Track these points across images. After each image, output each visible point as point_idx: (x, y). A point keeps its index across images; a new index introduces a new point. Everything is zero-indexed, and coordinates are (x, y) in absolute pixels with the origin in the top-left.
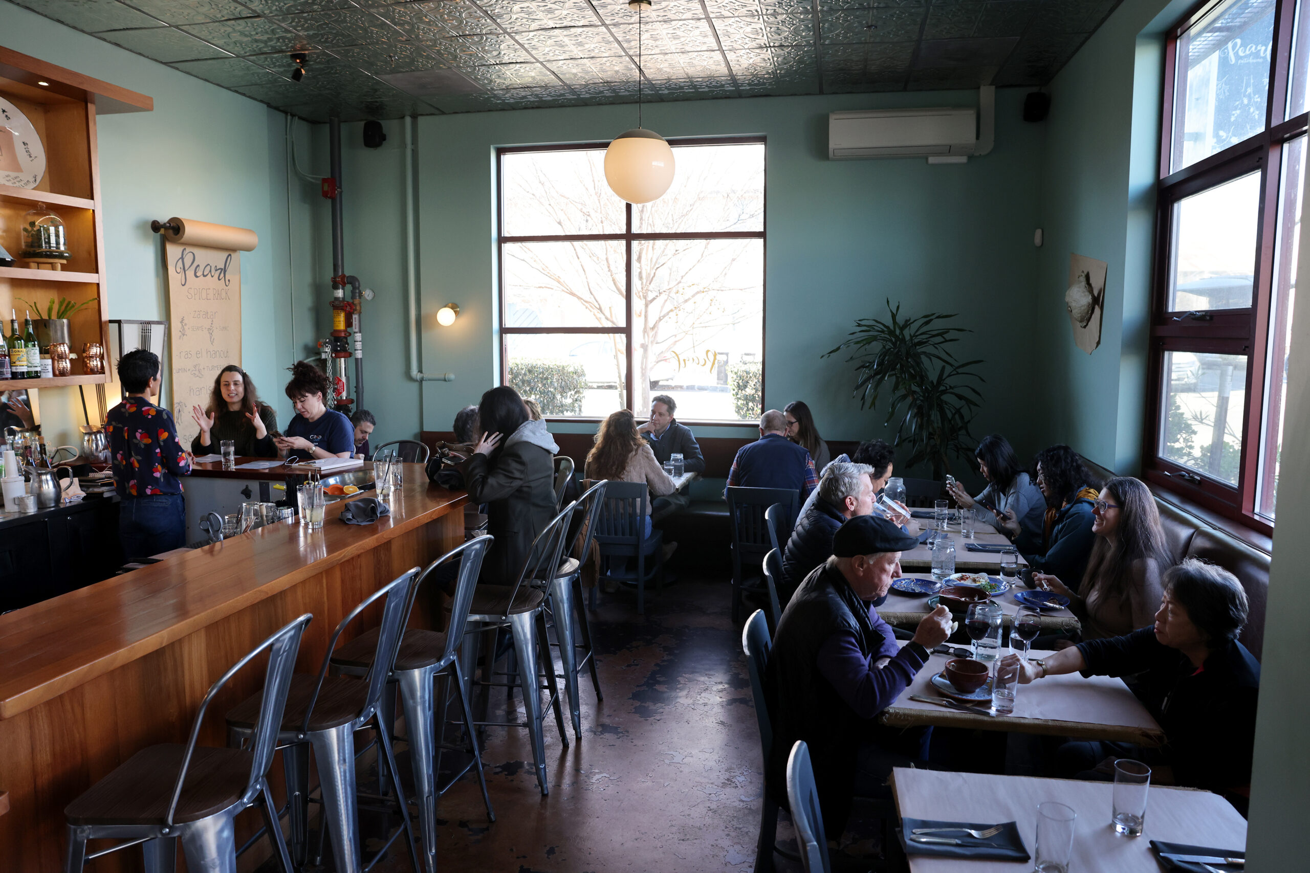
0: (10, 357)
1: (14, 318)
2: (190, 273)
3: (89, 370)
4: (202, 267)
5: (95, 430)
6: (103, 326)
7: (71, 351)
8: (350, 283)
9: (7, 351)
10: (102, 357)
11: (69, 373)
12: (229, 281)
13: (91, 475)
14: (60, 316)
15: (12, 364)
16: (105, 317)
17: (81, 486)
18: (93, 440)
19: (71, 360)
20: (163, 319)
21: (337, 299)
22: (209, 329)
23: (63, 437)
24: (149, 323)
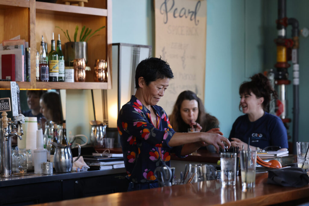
0: (49, 66)
1: (53, 39)
2: (170, 14)
3: (97, 79)
4: (179, 10)
5: (99, 123)
6: (108, 47)
7: (87, 64)
8: (290, 24)
9: (47, 62)
10: (106, 70)
11: (85, 80)
12: (198, 21)
13: (94, 154)
14: (82, 40)
15: (50, 71)
16: (110, 41)
17: (85, 160)
18: (97, 131)
19: (87, 72)
20: (150, 44)
21: (280, 37)
22: (182, 57)
23: (79, 129)
24: (139, 46)
